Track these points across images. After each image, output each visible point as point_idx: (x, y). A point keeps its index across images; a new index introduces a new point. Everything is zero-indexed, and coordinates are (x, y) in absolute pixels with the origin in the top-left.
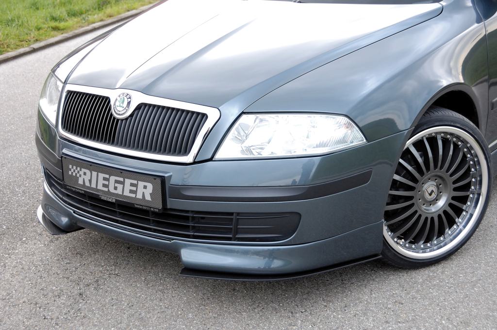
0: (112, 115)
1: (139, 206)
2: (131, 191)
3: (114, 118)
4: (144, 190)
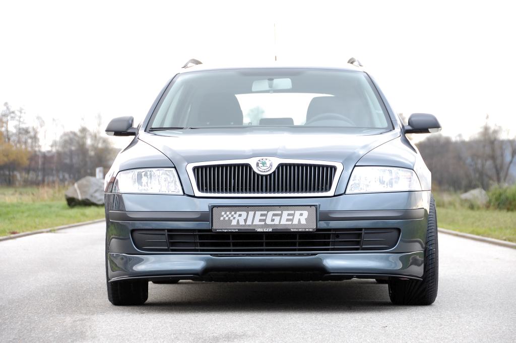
0: (254, 173)
1: (295, 230)
2: (288, 220)
3: (258, 175)
4: (301, 217)
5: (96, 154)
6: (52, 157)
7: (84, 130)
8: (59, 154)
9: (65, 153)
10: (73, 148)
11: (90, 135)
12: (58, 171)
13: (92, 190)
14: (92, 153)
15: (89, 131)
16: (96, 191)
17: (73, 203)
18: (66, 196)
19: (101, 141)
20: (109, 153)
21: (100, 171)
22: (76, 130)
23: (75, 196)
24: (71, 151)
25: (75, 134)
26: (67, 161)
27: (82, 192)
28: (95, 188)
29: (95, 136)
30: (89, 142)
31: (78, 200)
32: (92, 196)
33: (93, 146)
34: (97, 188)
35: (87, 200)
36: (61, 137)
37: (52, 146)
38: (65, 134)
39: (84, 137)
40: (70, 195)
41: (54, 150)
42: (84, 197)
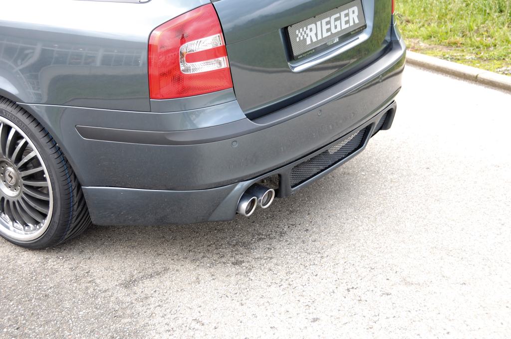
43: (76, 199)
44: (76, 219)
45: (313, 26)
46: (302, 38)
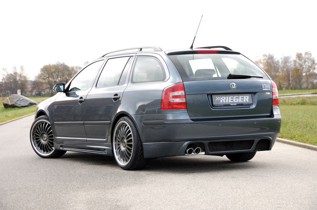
5: (21, 83)
6: (3, 84)
7: (16, 73)
8: (5, 83)
9: (8, 83)
10: (11, 81)
11: (19, 75)
12: (5, 90)
13: (15, 100)
14: (20, 82)
15: (18, 73)
16: (17, 101)
17: (7, 107)
18: (3, 103)
19: (23, 78)
20: (27, 82)
21: (19, 91)
22: (12, 73)
23: (8, 103)
24: (11, 82)
25: (12, 75)
26: (9, 86)
27: (11, 101)
28: (17, 99)
29: (21, 75)
30: (18, 78)
31: (9, 105)
32: (16, 103)
33: (19, 79)
34: (18, 99)
35: (13, 104)
36: (6, 76)
37: (2, 80)
38: (8, 75)
39: (16, 76)
40: (5, 103)
41: (3, 81)
42: (12, 104)
43: (140, 148)
44: (139, 161)
45: (225, 97)
46: (218, 100)
